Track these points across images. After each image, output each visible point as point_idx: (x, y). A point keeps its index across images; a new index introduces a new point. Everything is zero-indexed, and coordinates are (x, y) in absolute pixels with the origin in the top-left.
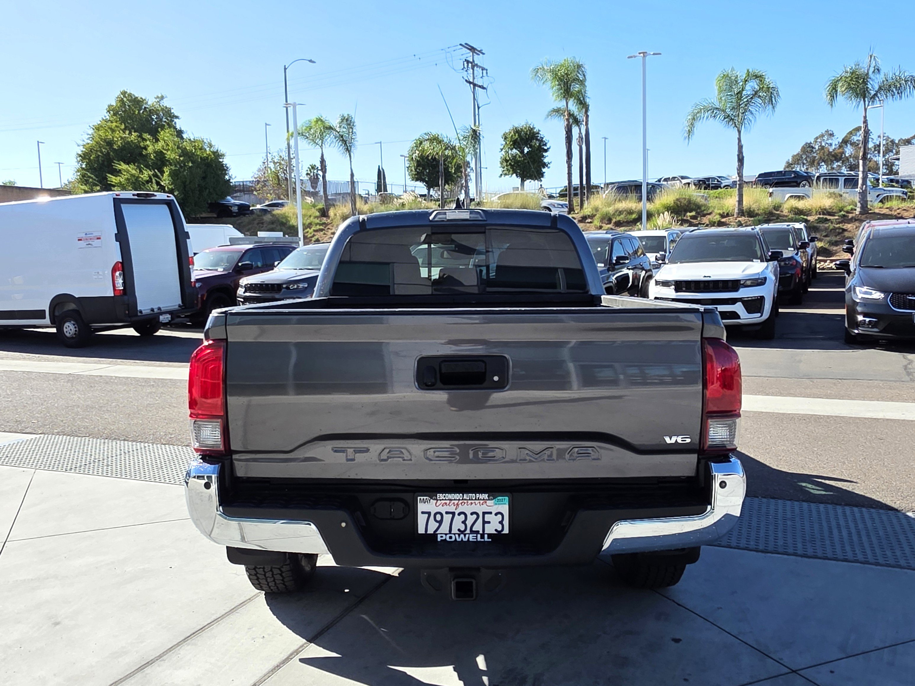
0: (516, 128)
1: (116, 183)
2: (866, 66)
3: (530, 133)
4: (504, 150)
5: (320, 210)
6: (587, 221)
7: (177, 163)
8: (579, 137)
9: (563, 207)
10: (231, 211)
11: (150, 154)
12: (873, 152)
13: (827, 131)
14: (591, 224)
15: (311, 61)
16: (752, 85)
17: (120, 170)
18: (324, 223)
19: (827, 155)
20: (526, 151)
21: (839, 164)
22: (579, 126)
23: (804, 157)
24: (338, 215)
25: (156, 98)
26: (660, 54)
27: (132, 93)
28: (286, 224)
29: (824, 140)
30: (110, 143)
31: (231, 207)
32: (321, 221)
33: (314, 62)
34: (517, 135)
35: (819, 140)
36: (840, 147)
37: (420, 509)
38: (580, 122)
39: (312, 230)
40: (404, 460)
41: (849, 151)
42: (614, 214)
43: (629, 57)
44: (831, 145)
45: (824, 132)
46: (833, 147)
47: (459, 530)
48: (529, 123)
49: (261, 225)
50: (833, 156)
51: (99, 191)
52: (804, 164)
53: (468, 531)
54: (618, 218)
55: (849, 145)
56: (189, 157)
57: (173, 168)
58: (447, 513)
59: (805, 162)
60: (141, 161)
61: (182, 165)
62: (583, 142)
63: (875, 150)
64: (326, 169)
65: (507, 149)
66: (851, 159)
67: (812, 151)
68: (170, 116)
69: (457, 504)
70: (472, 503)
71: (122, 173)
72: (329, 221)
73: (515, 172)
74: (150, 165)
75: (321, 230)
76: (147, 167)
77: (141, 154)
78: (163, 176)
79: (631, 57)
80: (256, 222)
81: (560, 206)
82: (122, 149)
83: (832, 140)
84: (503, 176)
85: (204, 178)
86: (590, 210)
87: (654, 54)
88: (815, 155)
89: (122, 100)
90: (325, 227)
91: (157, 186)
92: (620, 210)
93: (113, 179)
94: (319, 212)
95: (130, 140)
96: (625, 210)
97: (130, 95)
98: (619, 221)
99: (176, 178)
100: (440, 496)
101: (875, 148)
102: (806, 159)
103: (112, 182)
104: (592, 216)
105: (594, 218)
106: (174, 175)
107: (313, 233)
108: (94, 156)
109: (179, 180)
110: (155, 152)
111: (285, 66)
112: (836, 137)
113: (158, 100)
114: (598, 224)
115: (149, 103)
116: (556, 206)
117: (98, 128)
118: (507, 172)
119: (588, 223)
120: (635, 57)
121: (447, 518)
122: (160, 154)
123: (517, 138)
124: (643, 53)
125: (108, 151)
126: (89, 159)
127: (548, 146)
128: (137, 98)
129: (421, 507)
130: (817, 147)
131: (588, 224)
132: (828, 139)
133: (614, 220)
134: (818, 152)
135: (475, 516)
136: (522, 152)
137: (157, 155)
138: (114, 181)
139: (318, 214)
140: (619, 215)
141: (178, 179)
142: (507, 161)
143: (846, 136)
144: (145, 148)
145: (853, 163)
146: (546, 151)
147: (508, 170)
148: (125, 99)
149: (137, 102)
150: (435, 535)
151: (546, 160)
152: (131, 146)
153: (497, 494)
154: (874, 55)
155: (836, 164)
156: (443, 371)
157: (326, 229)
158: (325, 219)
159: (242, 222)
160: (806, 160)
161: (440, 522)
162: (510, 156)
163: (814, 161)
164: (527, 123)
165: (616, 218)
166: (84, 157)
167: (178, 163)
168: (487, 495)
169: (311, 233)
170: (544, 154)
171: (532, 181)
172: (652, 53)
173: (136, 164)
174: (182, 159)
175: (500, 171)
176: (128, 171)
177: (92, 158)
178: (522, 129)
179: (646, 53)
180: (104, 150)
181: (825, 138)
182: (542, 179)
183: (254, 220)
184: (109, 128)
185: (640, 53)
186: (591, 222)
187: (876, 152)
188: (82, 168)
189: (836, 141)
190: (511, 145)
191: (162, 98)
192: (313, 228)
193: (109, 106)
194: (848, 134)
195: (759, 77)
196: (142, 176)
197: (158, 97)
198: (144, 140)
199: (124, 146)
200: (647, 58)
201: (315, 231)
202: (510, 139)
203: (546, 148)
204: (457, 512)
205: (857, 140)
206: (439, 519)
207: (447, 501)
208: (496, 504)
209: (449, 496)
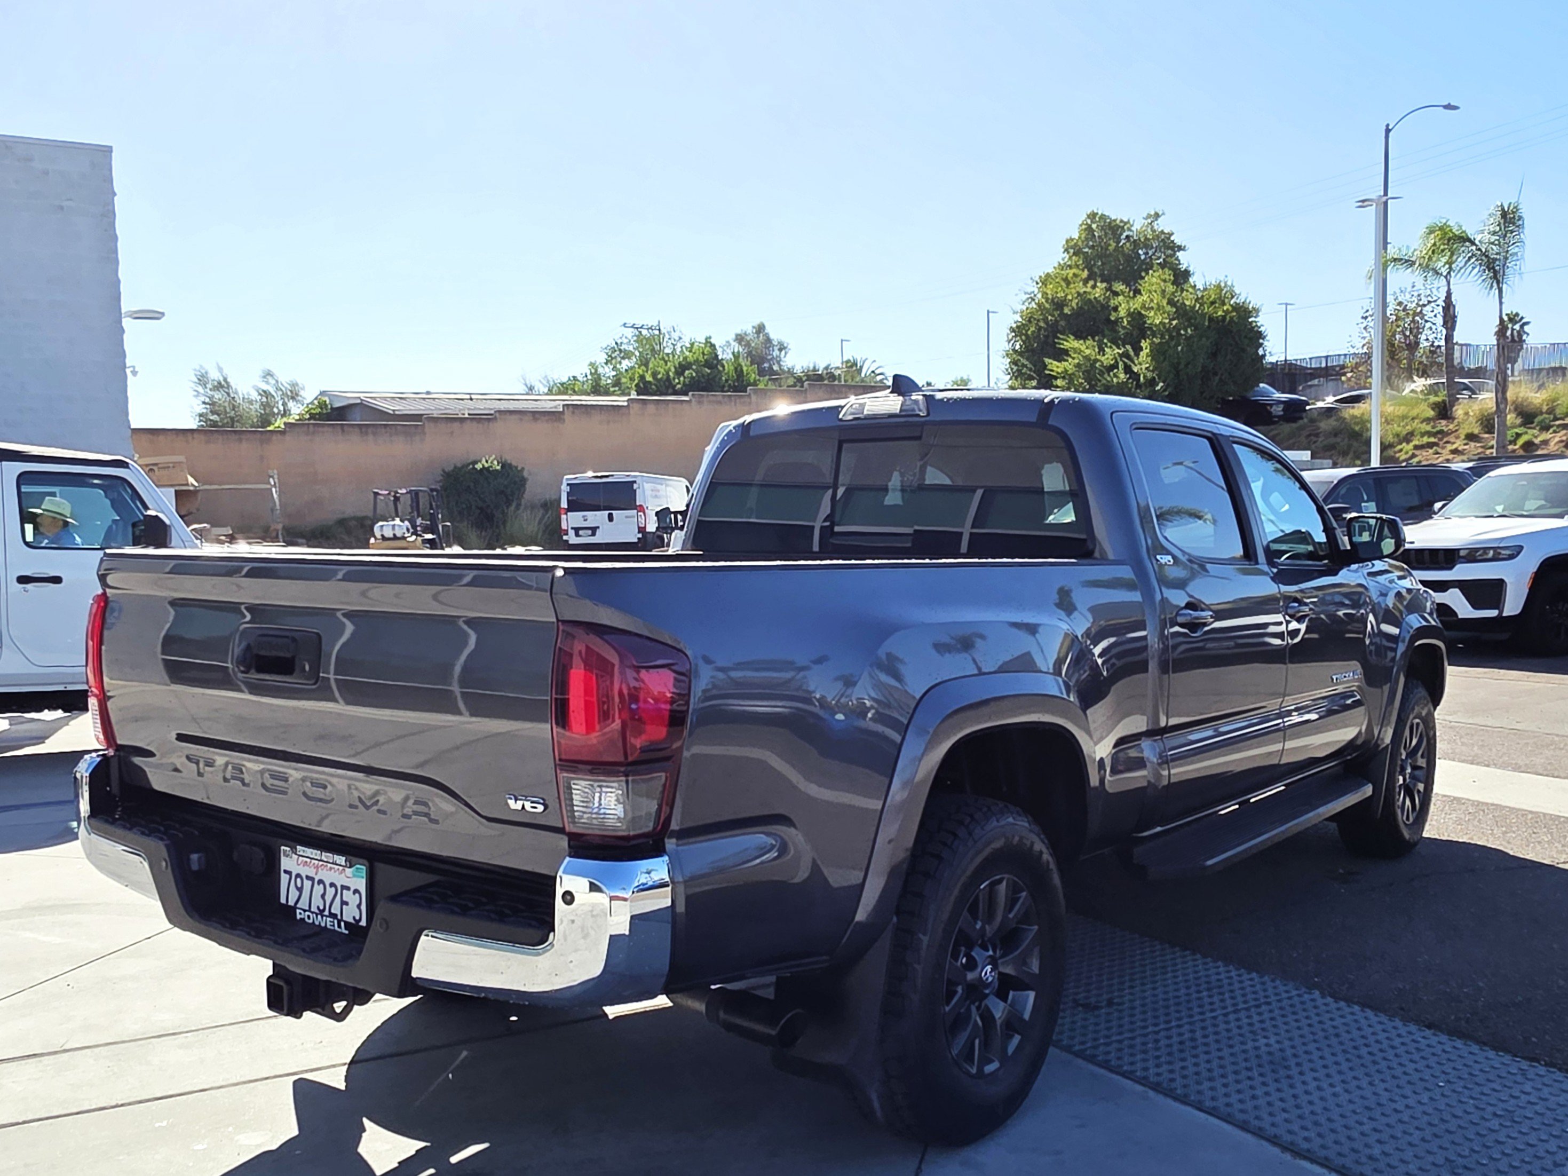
1: (1058, 373)
5: (1435, 406)
7: (1164, 330)
10: (1271, 413)
11: (1122, 318)
15: (1448, 107)
17: (1067, 351)
18: (1441, 432)
24: (1471, 414)
25: (1146, 219)
27: (1107, 214)
28: (1361, 435)
30: (1059, 304)
31: (1271, 405)
32: (1433, 427)
33: (1455, 108)
37: (283, 865)
39: (1411, 446)
47: (318, 908)
49: (1314, 439)
51: (1035, 388)
53: (326, 912)
56: (1189, 320)
57: (1157, 341)
58: (307, 878)
60: (1107, 332)
61: (1174, 334)
64: (1454, 322)
68: (1169, 246)
69: (316, 866)
70: (331, 868)
71: (1070, 356)
72: (1451, 427)
74: (1120, 339)
75: (1430, 445)
76: (1115, 342)
77: (1108, 320)
78: (1137, 355)
80: (1305, 433)
82: (1078, 313)
85: (1214, 355)
89: (1089, 227)
90: (1440, 440)
91: (1126, 373)
93: (1055, 366)
94: (1433, 409)
95: (1092, 297)
97: (1103, 217)
99: (1162, 358)
100: (302, 850)
103: (1052, 371)
106: (1156, 353)
107: (1410, 453)
108: (1032, 329)
109: (1166, 363)
110: (1130, 314)
111: (1388, 125)
113: (1149, 221)
115: (1134, 229)
117: (1045, 280)
121: (307, 884)
122: (1137, 318)
125: (1056, 320)
126: (1026, 335)
128: (1115, 221)
129: (285, 863)
135: (334, 889)
137: (1133, 319)
138: (1055, 369)
139: (1431, 413)
141: (1165, 359)
144: (1116, 309)
148: (1094, 226)
149: (1114, 229)
150: (294, 908)
152: (1093, 307)
153: (354, 859)
157: (1441, 443)
158: (1444, 422)
159: (1278, 434)
161: (301, 891)
166: (1018, 331)
167: (1168, 330)
168: (344, 858)
169: (1407, 453)
173: (1097, 338)
174: (1174, 322)
176: (1079, 352)
177: (1029, 332)
180: (1050, 318)
183: (1302, 428)
184: (1063, 279)
188: (1014, 350)
191: (1157, 216)
192: (1416, 442)
193: (1067, 241)
196: (1103, 359)
197: (1149, 216)
198: (1116, 294)
199: (1081, 308)
201: (1416, 447)
204: (317, 878)
206: (299, 885)
207: (308, 860)
208: (354, 876)
209: (310, 852)
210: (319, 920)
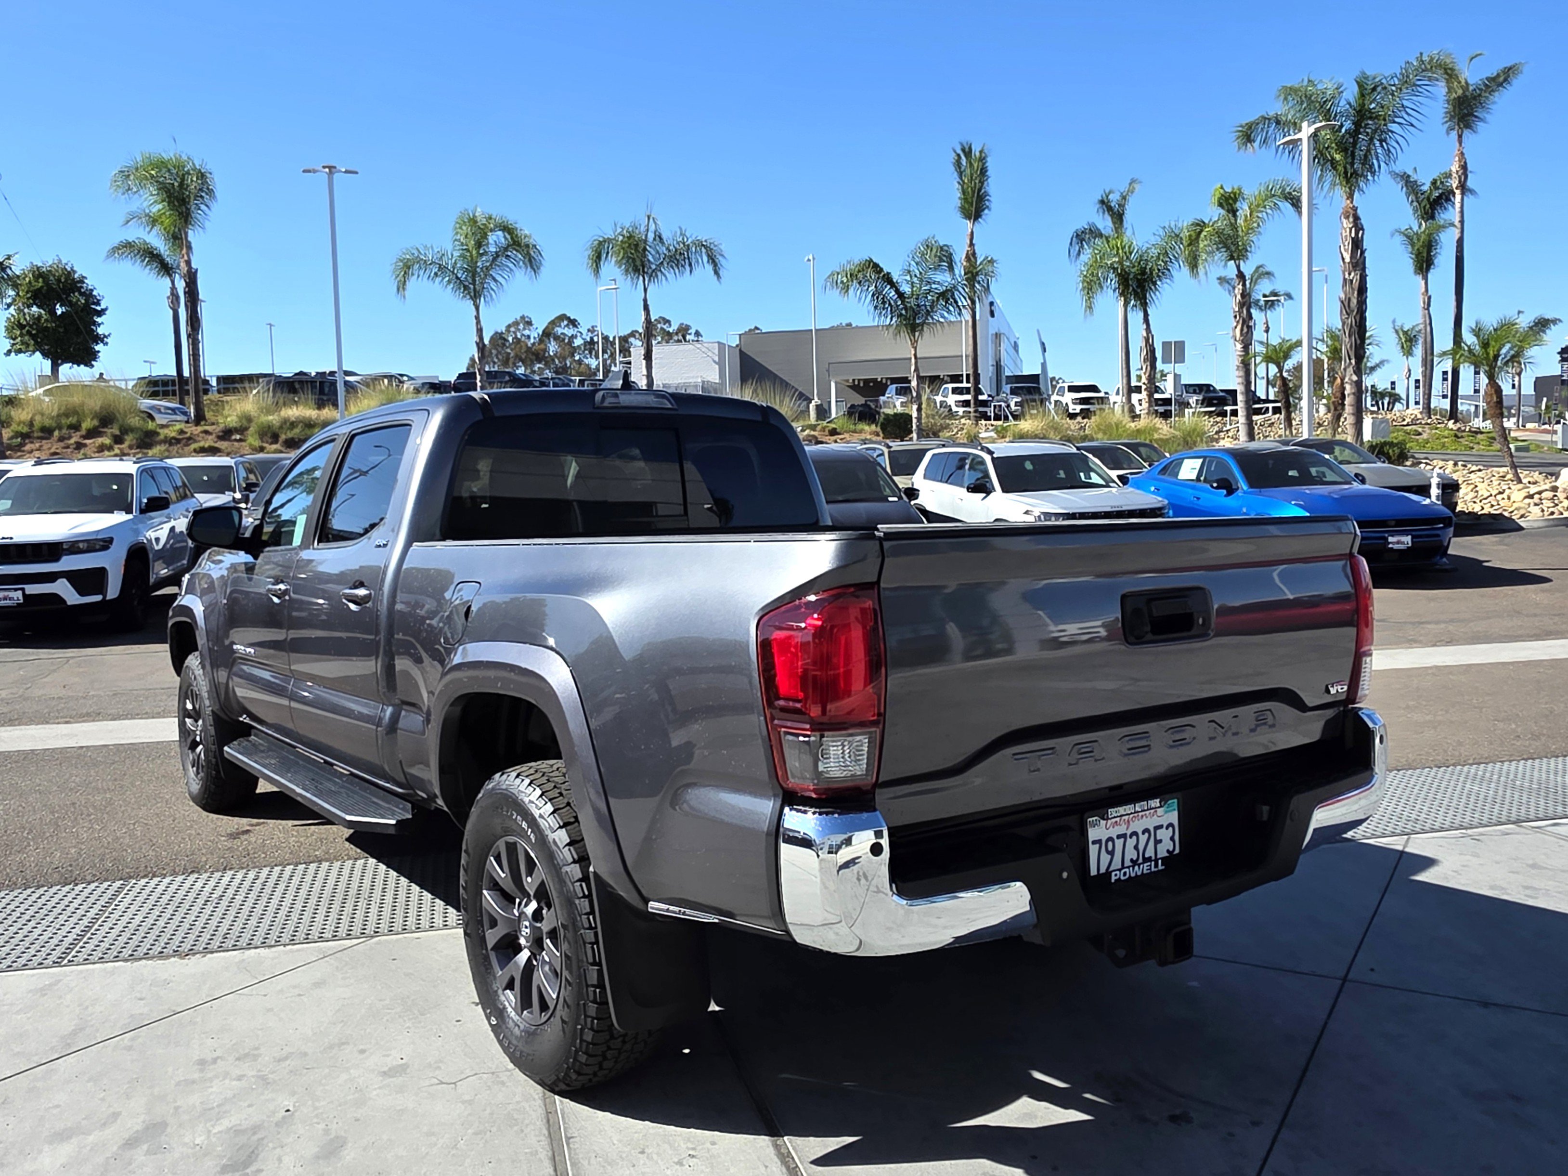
0: (38, 268)
2: (643, 229)
3: (66, 280)
4: (13, 307)
6: (233, 437)
8: (172, 294)
9: (175, 414)
12: (584, 352)
13: (523, 317)
14: (243, 444)
16: (496, 239)
19: (525, 352)
20: (59, 312)
21: (541, 366)
22: (170, 276)
23: (494, 352)
26: (356, 173)
29: (519, 330)
34: (41, 280)
35: (512, 329)
36: (541, 341)
37: (1091, 837)
38: (172, 268)
40: (1096, 760)
41: (553, 348)
42: (281, 427)
43: (304, 171)
44: (529, 337)
45: (519, 318)
46: (532, 341)
47: (1132, 861)
48: (64, 262)
50: (533, 354)
52: (494, 363)
53: (1141, 860)
54: (290, 435)
55: (552, 339)
58: (1119, 837)
59: (496, 360)
62: (179, 303)
63: (585, 349)
65: (20, 304)
66: (557, 361)
67: (504, 345)
69: (1128, 821)
70: (1142, 816)
73: (38, 347)
79: (309, 171)
81: (170, 412)
83: (530, 330)
84: (13, 354)
86: (234, 418)
87: (346, 172)
88: (509, 350)
92: (293, 419)
96: (301, 422)
98: (292, 439)
100: (1112, 812)
101: (585, 346)
102: (497, 356)
104: (242, 430)
105: (245, 433)
112: (535, 326)
114: (257, 443)
116: (163, 410)
118: (23, 348)
119: (236, 440)
120: (315, 171)
121: (1119, 843)
123: (42, 287)
124: (330, 167)
127: (103, 306)
129: (1093, 834)
130: (510, 339)
131: (236, 444)
132: (524, 329)
133: (283, 437)
134: (513, 347)
135: (1147, 835)
136: (52, 312)
140: (292, 429)
142: (21, 327)
143: (547, 327)
145: (559, 365)
146: (101, 313)
147: (22, 343)
150: (1108, 873)
151: (100, 331)
153: (1167, 796)
154: (653, 216)
155: (538, 365)
156: (1155, 614)
160: (497, 358)
161: (1112, 853)
162: (28, 318)
163: (508, 359)
164: (60, 261)
165: (286, 434)
168: (1158, 800)
170: (95, 318)
171: (75, 366)
172: (344, 170)
175: (7, 344)
178: (50, 271)
179: (335, 167)
181: (521, 326)
182: (93, 363)
185: (324, 167)
186: (240, 440)
187: (587, 352)
189: (535, 333)
190: (28, 299)
194: (549, 323)
195: (506, 228)
200: (336, 176)
202: (24, 288)
203: (99, 308)
204: (1129, 833)
205: (562, 334)
206: (1110, 848)
207: (1118, 819)
208: (1166, 812)
209: (1121, 810)
210: (1138, 870)
